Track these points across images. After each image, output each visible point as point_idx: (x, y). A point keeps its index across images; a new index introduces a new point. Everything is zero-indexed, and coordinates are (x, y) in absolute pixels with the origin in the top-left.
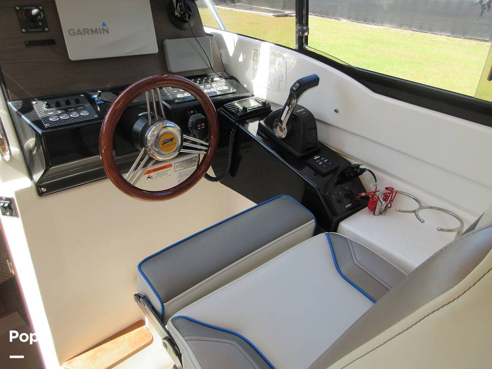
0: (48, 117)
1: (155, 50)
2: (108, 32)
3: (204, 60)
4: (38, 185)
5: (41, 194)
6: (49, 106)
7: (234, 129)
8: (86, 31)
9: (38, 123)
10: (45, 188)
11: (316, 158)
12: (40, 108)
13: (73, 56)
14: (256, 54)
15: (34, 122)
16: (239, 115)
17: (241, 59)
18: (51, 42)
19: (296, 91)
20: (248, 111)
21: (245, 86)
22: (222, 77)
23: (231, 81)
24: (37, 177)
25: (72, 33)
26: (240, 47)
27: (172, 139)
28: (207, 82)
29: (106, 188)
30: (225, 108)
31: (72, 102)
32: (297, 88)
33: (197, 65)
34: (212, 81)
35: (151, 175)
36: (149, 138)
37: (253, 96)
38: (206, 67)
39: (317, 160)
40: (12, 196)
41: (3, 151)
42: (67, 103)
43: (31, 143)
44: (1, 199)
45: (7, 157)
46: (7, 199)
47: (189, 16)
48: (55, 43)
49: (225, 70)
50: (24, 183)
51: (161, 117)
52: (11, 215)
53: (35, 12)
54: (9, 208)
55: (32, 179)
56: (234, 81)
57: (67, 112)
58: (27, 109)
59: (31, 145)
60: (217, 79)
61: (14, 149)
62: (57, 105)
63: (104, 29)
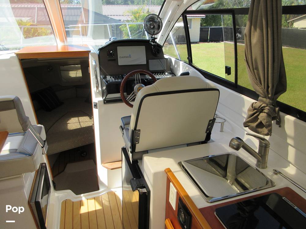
0: (110, 80)
1: (145, 63)
2: (131, 57)
3: (162, 67)
4: (104, 100)
5: (104, 103)
6: (110, 78)
8: (124, 57)
9: (107, 82)
10: (107, 102)
12: (108, 78)
13: (119, 64)
14: (179, 65)
15: (106, 81)
17: (176, 67)
18: (114, 60)
22: (168, 73)
24: (104, 98)
25: (120, 57)
26: (175, 62)
28: (162, 74)
29: (123, 105)
31: (117, 77)
33: (160, 69)
34: (164, 74)
36: (135, 88)
38: (163, 69)
40: (97, 102)
41: (97, 89)
42: (116, 77)
43: (104, 88)
44: (94, 103)
45: (98, 91)
46: (96, 103)
47: (158, 53)
48: (116, 60)
49: (171, 71)
50: (101, 99)
51: (140, 83)
52: (96, 108)
53: (111, 52)
54: (96, 106)
55: (103, 98)
56: (173, 75)
57: (115, 79)
58: (105, 78)
59: (104, 89)
60: (166, 74)
61: (100, 89)
62: (113, 77)
63: (130, 57)
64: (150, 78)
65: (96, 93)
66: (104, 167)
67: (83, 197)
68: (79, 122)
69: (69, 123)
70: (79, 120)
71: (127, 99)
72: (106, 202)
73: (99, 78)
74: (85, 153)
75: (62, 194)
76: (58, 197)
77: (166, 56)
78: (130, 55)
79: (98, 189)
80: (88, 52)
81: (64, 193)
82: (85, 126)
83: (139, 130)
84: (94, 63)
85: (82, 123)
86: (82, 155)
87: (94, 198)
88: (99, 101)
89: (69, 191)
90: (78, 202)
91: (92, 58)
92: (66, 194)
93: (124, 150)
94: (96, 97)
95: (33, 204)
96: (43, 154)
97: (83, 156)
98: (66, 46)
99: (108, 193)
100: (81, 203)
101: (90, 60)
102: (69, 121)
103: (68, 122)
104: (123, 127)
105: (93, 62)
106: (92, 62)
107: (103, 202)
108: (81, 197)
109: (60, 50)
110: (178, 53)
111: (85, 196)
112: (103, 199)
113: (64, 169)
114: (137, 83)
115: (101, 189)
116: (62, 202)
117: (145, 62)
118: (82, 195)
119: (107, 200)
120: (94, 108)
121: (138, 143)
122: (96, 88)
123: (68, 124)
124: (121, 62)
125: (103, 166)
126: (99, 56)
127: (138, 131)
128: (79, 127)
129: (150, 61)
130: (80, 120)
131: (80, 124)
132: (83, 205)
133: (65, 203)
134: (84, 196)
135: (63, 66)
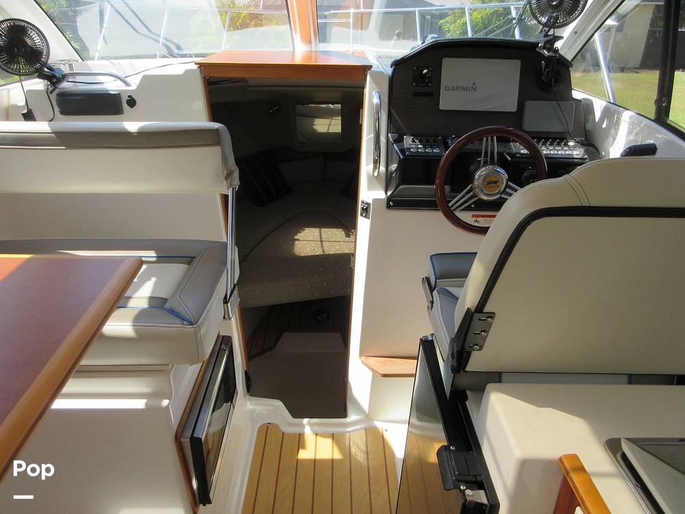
0: (410, 148)
1: (514, 109)
2: (475, 90)
3: (562, 123)
4: (389, 199)
5: (389, 207)
6: (413, 141)
8: (458, 88)
9: (403, 151)
10: (395, 203)
12: (408, 141)
13: (442, 106)
14: (618, 122)
15: (400, 150)
17: (604, 126)
18: (430, 94)
21: (603, 153)
22: (578, 142)
23: (588, 148)
24: (389, 193)
25: (448, 89)
26: (607, 113)
27: (496, 182)
28: (559, 144)
29: (437, 217)
31: (431, 140)
33: (556, 127)
34: (565, 145)
35: (478, 219)
36: (476, 177)
38: (562, 130)
40: (370, 201)
41: (375, 168)
42: (428, 141)
43: (394, 167)
44: (363, 202)
45: (376, 174)
46: (367, 203)
47: (557, 81)
48: (434, 95)
49: (587, 137)
50: (381, 194)
52: (365, 217)
53: (425, 71)
54: (366, 211)
55: (386, 193)
56: (591, 148)
57: (425, 147)
58: (399, 140)
59: (393, 169)
60: (571, 143)
61: (382, 169)
62: (420, 141)
63: (474, 88)
64: (524, 151)
65: (371, 179)
66: (366, 365)
67: (308, 426)
68: (321, 241)
69: (298, 240)
70: (321, 234)
71: (450, 205)
72: (358, 453)
73: (383, 139)
74: (325, 315)
75: (262, 408)
76: (253, 412)
77: (577, 94)
78: (474, 84)
79: (344, 414)
80: (365, 69)
81: (268, 405)
82: (332, 253)
83: (492, 315)
84: (376, 100)
85: (328, 243)
86: (319, 317)
87: (333, 436)
88: (375, 200)
89: (279, 404)
90: (295, 435)
91: (374, 86)
92: (271, 408)
93: (428, 346)
94: (370, 188)
95: (186, 442)
96: (224, 318)
97: (321, 320)
98: (313, 54)
99: (366, 430)
100: (299, 441)
102: (299, 234)
103: (296, 237)
104: (433, 282)
105: (373, 97)
106: (371, 96)
107: (353, 450)
108: (303, 426)
109: (298, 60)
110: (611, 87)
111: (311, 425)
112: (354, 443)
113: (276, 343)
115: (352, 417)
116: (259, 426)
117: (512, 107)
118: (306, 421)
119: (364, 448)
120: (362, 215)
121: (481, 349)
122: (371, 166)
123: (297, 242)
124: (448, 101)
125: (363, 362)
126: (392, 80)
127: (488, 317)
128: (319, 252)
129: (528, 104)
130: (324, 237)
131: (322, 247)
132: (304, 448)
133: (266, 431)
134: (309, 424)
135: (303, 105)
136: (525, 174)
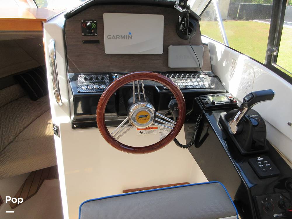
0: (82, 86)
2: (131, 38)
3: (196, 62)
4: (73, 123)
5: (73, 128)
6: (86, 79)
7: (201, 116)
10: (77, 125)
11: (259, 159)
12: (81, 79)
14: (234, 63)
16: (207, 106)
17: (224, 64)
19: (248, 101)
20: (216, 104)
21: (224, 84)
22: (206, 75)
23: (213, 78)
24: (73, 118)
25: (110, 37)
26: (225, 55)
27: (146, 116)
28: (194, 77)
30: (200, 98)
31: (100, 77)
32: (249, 99)
33: (190, 64)
34: (198, 77)
35: (142, 131)
37: (227, 92)
38: (196, 67)
39: (259, 161)
40: (59, 125)
41: (58, 100)
42: (97, 79)
44: (53, 125)
45: (60, 104)
46: (57, 126)
47: (190, 31)
48: (99, 42)
49: (212, 70)
50: (66, 119)
51: (143, 100)
55: (70, 118)
56: (216, 79)
57: (94, 84)
58: (74, 79)
60: (202, 76)
61: (65, 100)
62: (91, 79)
63: (129, 36)
65: (57, 108)
77: (204, 40)
78: (130, 33)
88: (62, 124)
91: (49, 36)
94: (57, 115)
101: (45, 40)
110: (225, 34)
114: (137, 101)
117: (160, 51)
124: (111, 47)
126: (65, 31)
129: (171, 48)
136: (170, 103)
